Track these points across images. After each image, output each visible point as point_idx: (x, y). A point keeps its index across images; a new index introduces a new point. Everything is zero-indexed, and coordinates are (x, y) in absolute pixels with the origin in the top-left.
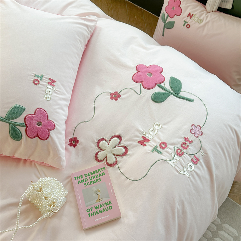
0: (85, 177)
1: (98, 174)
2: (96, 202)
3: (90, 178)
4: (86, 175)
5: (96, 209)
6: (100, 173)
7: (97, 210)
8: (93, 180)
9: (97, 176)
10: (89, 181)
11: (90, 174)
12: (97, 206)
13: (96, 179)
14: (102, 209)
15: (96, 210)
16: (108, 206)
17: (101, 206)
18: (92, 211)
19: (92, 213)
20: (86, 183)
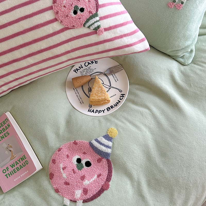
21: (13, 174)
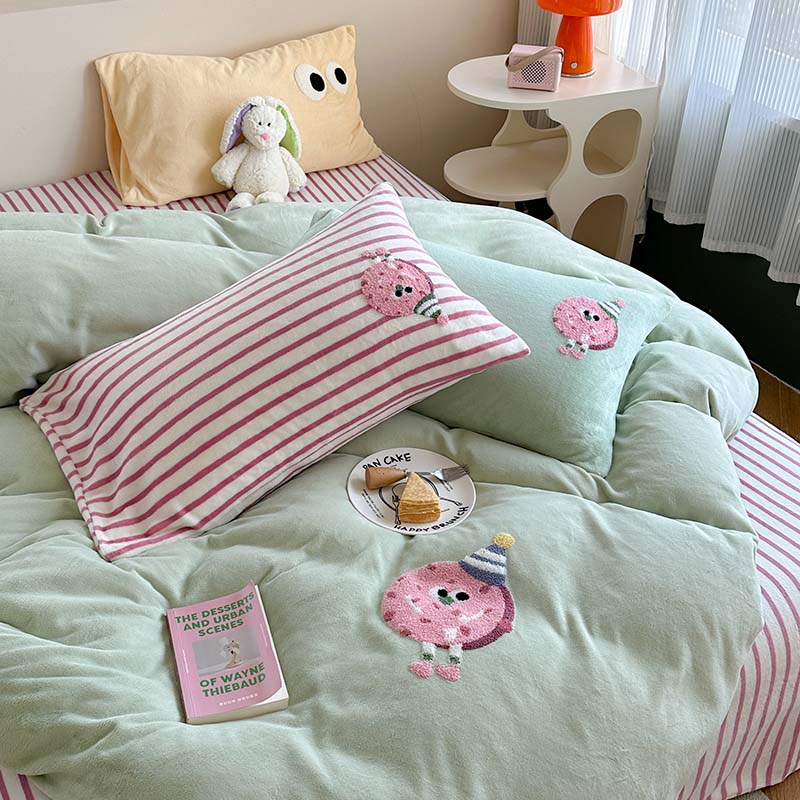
0: (204, 616)
1: (237, 611)
2: (227, 668)
3: (215, 619)
4: (206, 614)
5: (225, 681)
6: (243, 608)
7: (228, 683)
8: (222, 623)
9: (234, 615)
10: (213, 624)
11: (217, 611)
12: (227, 676)
13: (232, 620)
14: (239, 681)
15: (224, 684)
16: (255, 674)
17: (238, 676)
19: (214, 690)
20: (206, 628)
21: (222, 692)
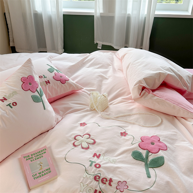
1: (41, 153)
4: (32, 155)
5: (39, 174)
6: (43, 152)
8: (37, 157)
10: (34, 158)
11: (35, 154)
12: (40, 172)
14: (43, 173)
16: (48, 171)
17: (43, 172)
18: (36, 176)
19: (37, 177)
20: (32, 159)
21: (39, 177)
